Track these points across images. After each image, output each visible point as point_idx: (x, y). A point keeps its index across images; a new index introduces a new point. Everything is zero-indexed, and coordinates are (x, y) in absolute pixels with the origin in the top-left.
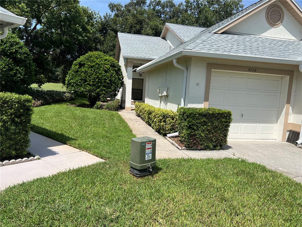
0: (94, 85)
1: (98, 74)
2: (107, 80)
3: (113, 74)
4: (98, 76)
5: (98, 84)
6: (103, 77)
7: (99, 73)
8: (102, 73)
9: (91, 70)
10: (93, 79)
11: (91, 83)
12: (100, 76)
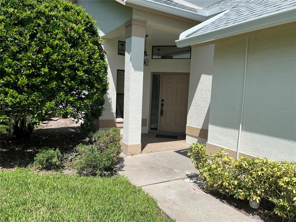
0: (33, 88)
1: (47, 50)
2: (79, 70)
3: (93, 54)
4: (47, 56)
5: (48, 83)
6: (65, 61)
7: (52, 47)
8: (61, 48)
9: (21, 34)
10: (29, 68)
11: (23, 81)
12: (55, 57)
